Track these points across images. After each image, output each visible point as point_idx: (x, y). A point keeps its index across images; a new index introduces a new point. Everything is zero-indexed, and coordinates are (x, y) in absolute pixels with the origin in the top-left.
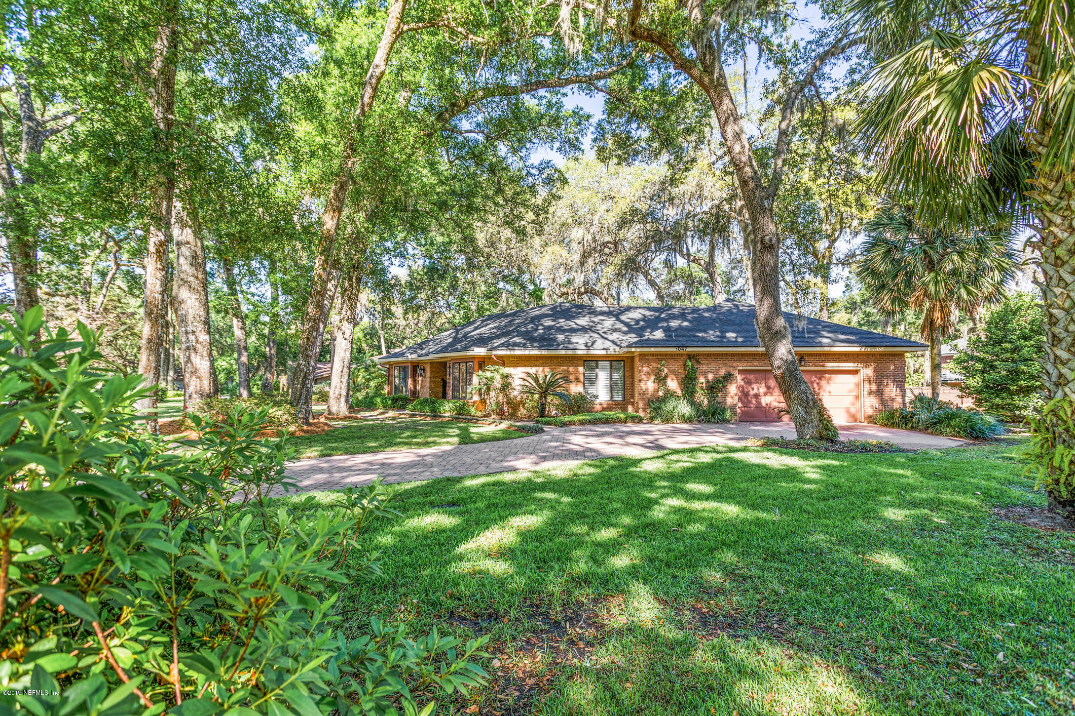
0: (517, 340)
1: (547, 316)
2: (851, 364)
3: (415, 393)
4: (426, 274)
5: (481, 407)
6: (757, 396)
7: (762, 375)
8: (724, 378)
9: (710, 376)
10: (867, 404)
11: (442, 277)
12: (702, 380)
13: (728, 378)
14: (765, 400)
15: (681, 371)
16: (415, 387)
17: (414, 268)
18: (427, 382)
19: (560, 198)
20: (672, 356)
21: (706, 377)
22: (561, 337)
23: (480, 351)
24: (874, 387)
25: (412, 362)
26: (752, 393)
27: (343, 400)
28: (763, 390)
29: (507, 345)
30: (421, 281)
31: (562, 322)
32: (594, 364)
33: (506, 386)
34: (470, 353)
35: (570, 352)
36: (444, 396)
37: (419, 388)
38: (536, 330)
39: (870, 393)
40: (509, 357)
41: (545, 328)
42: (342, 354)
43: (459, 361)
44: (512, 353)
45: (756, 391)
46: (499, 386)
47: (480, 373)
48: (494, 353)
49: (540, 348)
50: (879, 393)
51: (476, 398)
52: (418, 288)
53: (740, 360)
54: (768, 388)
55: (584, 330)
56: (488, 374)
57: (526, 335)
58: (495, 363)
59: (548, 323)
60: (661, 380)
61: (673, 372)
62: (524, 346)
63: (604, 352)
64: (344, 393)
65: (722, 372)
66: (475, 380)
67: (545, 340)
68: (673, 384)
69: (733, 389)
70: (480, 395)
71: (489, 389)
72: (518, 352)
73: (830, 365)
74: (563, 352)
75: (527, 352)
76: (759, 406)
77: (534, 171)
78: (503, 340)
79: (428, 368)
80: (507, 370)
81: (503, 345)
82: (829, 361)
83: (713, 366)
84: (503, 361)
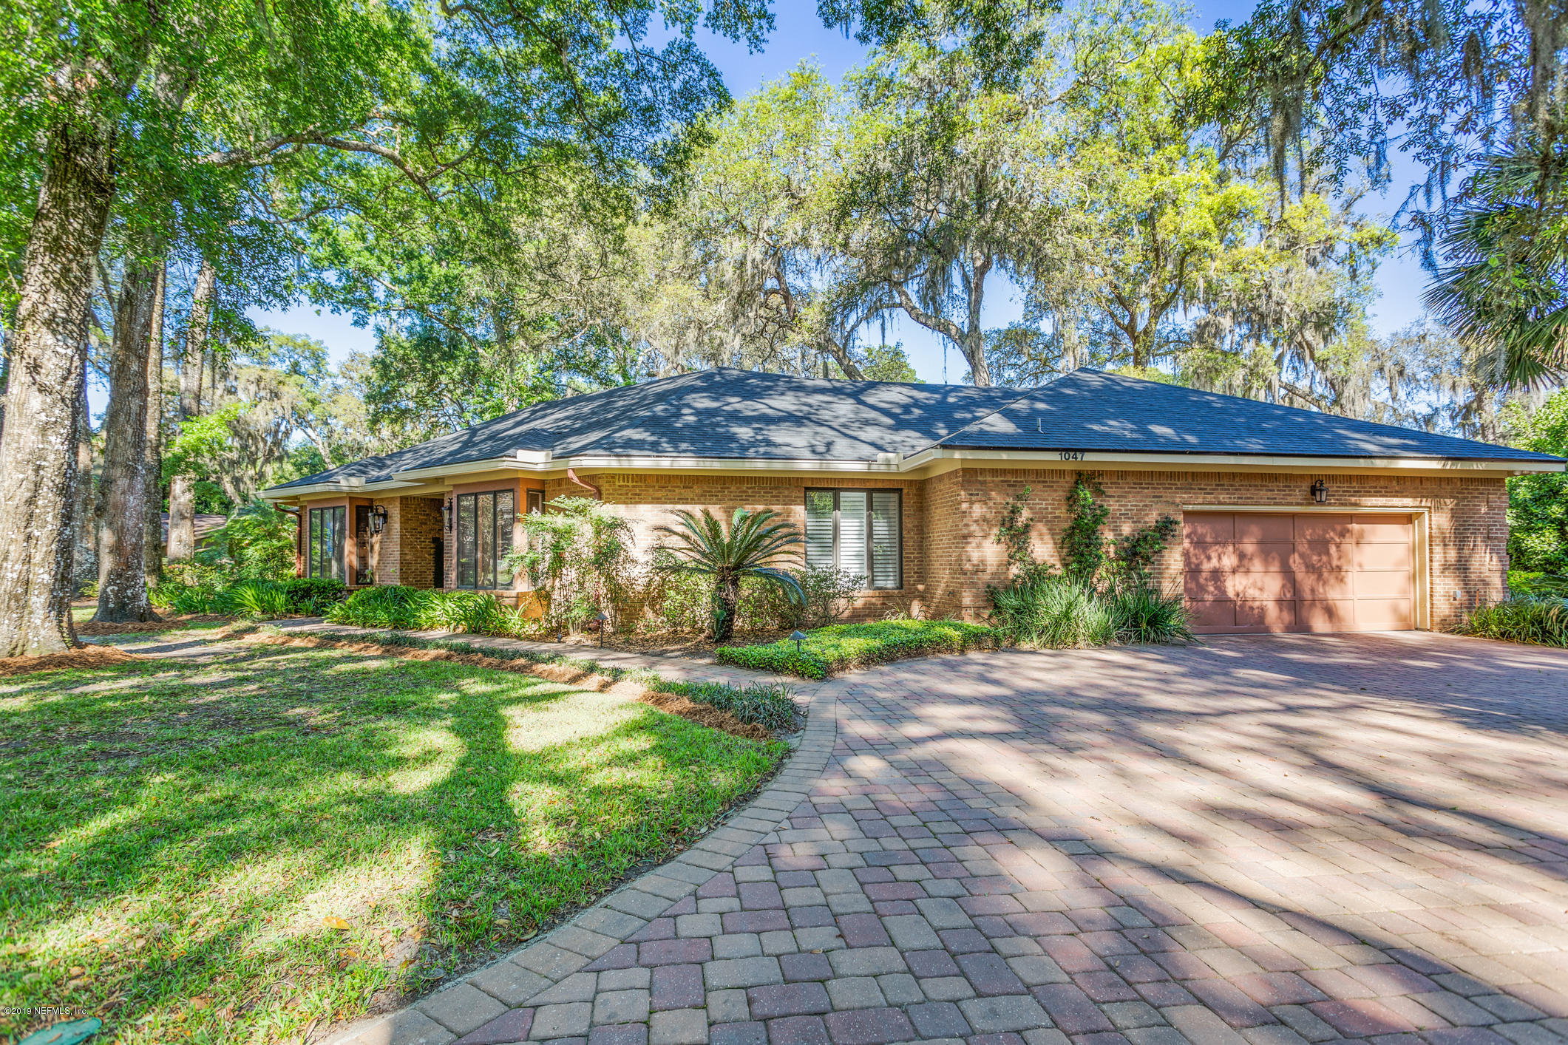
0: (636, 434)
1: (694, 390)
2: (1408, 501)
3: (360, 577)
4: (416, 347)
5: (538, 611)
6: (1217, 575)
7: (1226, 525)
8: (1158, 529)
9: (1127, 529)
10: (1439, 590)
11: (450, 357)
12: (1108, 536)
13: (1165, 529)
14: (1234, 585)
15: (1062, 512)
16: (363, 559)
17: (391, 332)
18: (395, 549)
19: (710, 139)
20: (1041, 476)
21: (1116, 530)
22: (744, 433)
23: (533, 460)
24: (1452, 554)
25: (352, 498)
26: (1207, 566)
27: (38, 601)
28: (1229, 561)
29: (609, 446)
30: (404, 359)
31: (735, 403)
32: (828, 499)
33: (607, 556)
34: (506, 464)
35: (778, 465)
36: (439, 581)
37: (373, 561)
38: (678, 415)
39: (1445, 567)
40: (612, 476)
41: (698, 412)
42: (30, 439)
43: (475, 488)
44: (625, 463)
45: (1214, 562)
46: (588, 553)
47: (536, 515)
48: (575, 462)
49: (700, 453)
50: (1461, 568)
51: (522, 586)
52: (401, 376)
53: (1188, 489)
54: (1242, 556)
55: (796, 420)
56: (560, 521)
57: (652, 423)
58: (573, 492)
59: (703, 402)
60: (1016, 536)
61: (1039, 517)
62: (655, 447)
63: (859, 467)
64: (43, 576)
65: (1152, 518)
66: (520, 537)
67: (706, 437)
68: (1043, 549)
69: (1174, 561)
70: (534, 579)
71: (559, 560)
72: (641, 462)
73: (1373, 503)
74: (760, 465)
75: (665, 463)
76: (1222, 600)
77: (654, 69)
78: (594, 436)
79: (395, 512)
80: (607, 511)
81: (596, 445)
82: (1369, 494)
83: (1132, 502)
84: (596, 485)
